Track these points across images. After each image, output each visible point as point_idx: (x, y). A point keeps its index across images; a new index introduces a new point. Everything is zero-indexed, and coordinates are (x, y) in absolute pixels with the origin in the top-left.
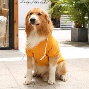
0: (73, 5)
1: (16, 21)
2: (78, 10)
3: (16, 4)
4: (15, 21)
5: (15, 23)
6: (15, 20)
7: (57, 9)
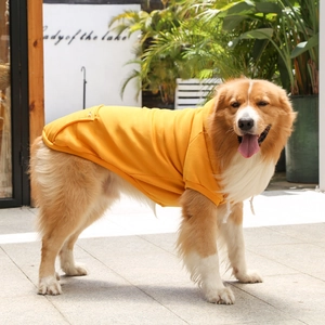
0: (230, 44)
1: (36, 104)
2: (247, 61)
3: (35, 44)
4: (33, 105)
5: (32, 113)
6: (33, 103)
7: (162, 59)
